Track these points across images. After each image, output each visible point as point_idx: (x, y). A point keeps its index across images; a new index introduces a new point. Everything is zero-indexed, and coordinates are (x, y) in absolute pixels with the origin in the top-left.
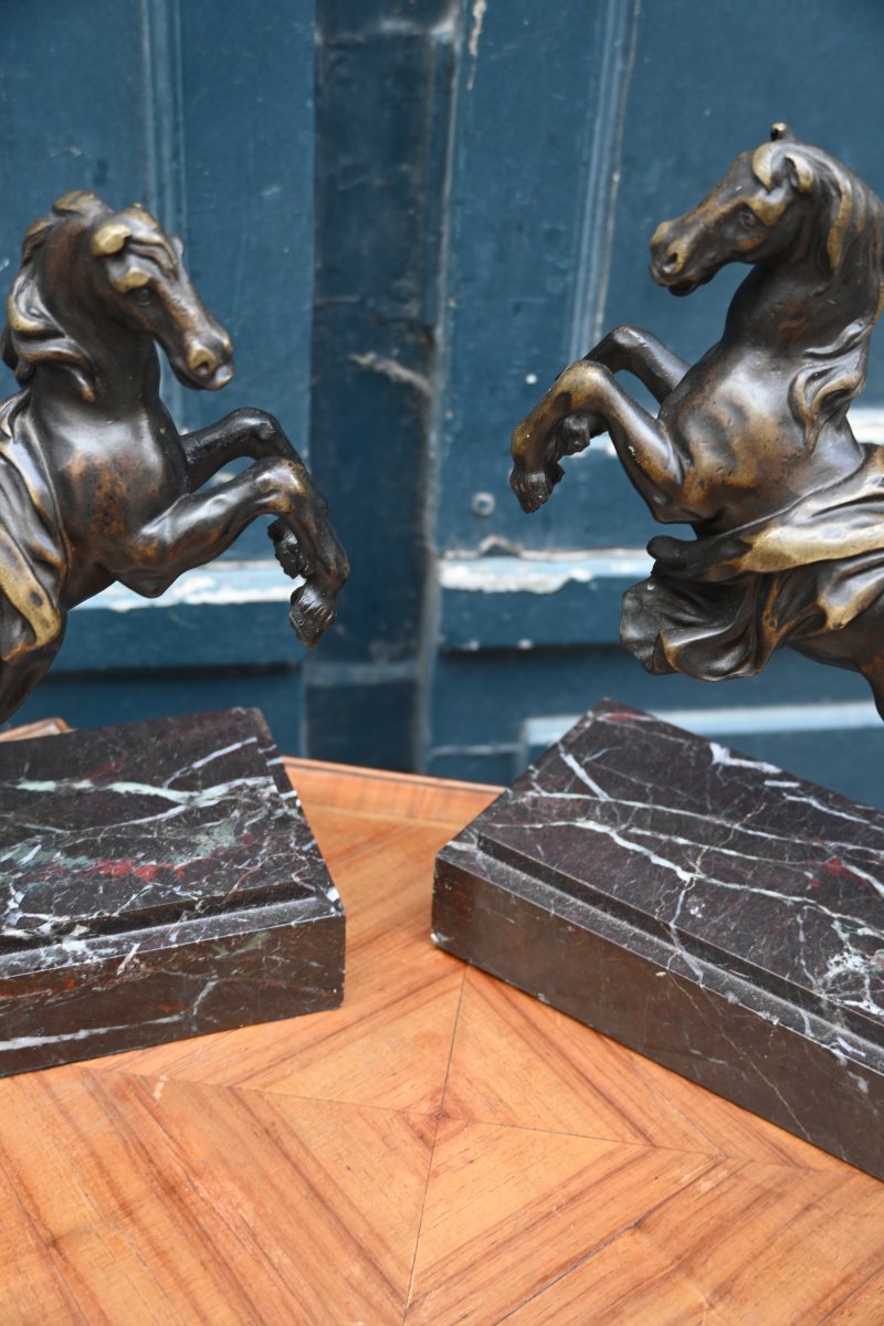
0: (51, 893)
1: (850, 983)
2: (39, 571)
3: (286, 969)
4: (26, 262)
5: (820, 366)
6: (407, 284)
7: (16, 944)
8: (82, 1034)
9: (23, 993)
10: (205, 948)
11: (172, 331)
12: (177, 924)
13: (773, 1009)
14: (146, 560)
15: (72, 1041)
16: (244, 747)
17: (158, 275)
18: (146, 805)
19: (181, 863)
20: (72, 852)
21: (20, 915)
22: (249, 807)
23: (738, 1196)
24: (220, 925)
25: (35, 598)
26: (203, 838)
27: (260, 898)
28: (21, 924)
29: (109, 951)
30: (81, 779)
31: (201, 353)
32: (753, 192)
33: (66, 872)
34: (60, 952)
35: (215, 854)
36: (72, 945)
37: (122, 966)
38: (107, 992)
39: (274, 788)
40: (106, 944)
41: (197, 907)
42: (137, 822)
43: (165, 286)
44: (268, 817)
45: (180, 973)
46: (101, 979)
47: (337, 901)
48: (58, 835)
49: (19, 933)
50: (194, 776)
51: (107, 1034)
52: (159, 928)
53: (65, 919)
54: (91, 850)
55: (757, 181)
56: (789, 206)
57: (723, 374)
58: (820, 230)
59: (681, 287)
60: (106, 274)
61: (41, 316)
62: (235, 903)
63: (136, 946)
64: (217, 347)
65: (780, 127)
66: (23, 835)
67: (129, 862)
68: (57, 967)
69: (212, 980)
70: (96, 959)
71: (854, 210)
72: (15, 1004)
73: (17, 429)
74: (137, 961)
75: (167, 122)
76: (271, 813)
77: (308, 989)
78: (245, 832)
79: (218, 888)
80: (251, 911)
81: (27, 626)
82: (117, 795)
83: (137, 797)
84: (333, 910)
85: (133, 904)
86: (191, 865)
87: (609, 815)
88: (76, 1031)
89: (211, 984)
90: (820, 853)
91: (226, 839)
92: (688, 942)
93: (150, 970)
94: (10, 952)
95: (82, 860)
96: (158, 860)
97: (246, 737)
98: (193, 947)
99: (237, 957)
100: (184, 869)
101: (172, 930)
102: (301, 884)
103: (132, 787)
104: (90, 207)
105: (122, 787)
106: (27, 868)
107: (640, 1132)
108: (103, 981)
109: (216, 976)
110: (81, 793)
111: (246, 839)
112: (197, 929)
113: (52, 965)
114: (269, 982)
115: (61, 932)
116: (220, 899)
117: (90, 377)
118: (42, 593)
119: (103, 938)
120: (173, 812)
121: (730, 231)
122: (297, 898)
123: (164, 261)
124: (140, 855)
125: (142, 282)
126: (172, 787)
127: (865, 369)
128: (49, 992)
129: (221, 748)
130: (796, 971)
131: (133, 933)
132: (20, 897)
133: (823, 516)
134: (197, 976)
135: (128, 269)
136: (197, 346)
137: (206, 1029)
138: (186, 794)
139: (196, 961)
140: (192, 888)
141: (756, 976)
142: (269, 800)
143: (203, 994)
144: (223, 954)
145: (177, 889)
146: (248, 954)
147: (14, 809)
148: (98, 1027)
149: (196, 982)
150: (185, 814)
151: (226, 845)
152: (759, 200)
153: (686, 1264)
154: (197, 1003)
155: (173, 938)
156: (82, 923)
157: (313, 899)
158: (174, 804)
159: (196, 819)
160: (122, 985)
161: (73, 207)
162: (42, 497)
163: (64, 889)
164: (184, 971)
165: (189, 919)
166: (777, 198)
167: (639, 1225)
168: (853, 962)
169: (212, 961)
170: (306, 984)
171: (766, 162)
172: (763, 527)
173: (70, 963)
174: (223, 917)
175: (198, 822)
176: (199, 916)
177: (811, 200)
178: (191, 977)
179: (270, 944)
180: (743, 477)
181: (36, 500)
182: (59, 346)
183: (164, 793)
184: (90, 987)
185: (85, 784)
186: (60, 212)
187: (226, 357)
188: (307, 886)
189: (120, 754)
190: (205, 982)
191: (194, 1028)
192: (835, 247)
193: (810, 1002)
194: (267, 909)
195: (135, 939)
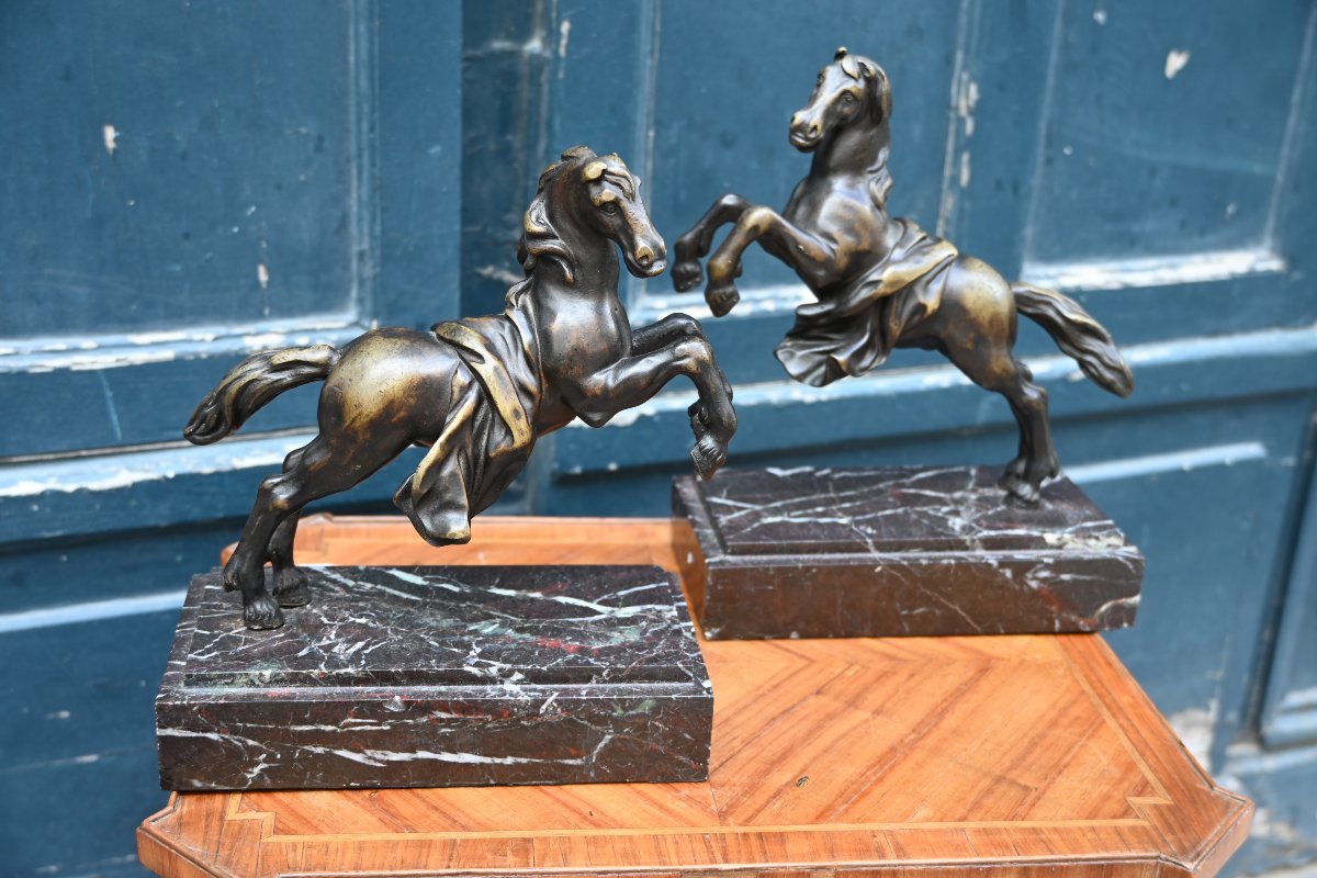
0: (501, 651)
2: (522, 396)
3: (665, 736)
4: (540, 191)
5: (876, 176)
7: (472, 679)
8: (509, 760)
9: (471, 715)
10: (605, 704)
11: (626, 232)
12: (588, 685)
14: (595, 396)
15: (501, 764)
16: (658, 588)
17: (622, 197)
18: (578, 611)
19: (597, 645)
20: (520, 630)
21: (477, 660)
22: (654, 621)
24: (620, 691)
25: (516, 413)
26: (616, 634)
27: (651, 677)
28: (477, 665)
29: (536, 694)
30: (535, 591)
31: (644, 248)
32: (847, 83)
33: (514, 641)
34: (501, 690)
35: (623, 644)
36: (508, 686)
37: (544, 707)
38: (531, 727)
39: (675, 613)
40: (535, 690)
41: (604, 674)
42: (570, 620)
43: (625, 204)
44: (666, 628)
45: (585, 722)
46: (528, 715)
47: (709, 688)
48: (512, 621)
49: (475, 671)
50: (618, 599)
51: (527, 764)
52: (575, 686)
53: (508, 666)
54: (534, 631)
55: (849, 77)
56: (865, 88)
58: (874, 99)
60: (589, 193)
61: (545, 224)
62: (631, 678)
63: (557, 694)
64: (655, 246)
66: (488, 617)
67: (560, 641)
68: (497, 698)
69: (609, 734)
70: (526, 698)
72: (465, 722)
73: (520, 302)
74: (555, 705)
76: (669, 626)
77: (681, 758)
78: (648, 634)
79: (622, 663)
80: (643, 685)
81: (509, 432)
82: (560, 604)
83: (574, 606)
84: (705, 692)
85: (558, 664)
86: (605, 648)
88: (505, 757)
89: (608, 737)
91: (632, 635)
93: (564, 715)
94: (466, 684)
95: (527, 635)
96: (581, 642)
97: (661, 582)
98: (597, 702)
99: (629, 717)
100: (600, 650)
101: (584, 688)
102: (683, 669)
103: (571, 601)
104: (585, 153)
105: (562, 599)
106: (487, 635)
108: (530, 716)
109: (611, 731)
110: (533, 600)
111: (648, 639)
112: (602, 691)
113: (494, 696)
114: (652, 745)
115: (505, 675)
116: (622, 671)
117: (572, 268)
118: (521, 411)
119: (533, 686)
120: (596, 618)
121: (839, 107)
122: (680, 682)
123: (626, 187)
124: (569, 638)
125: (612, 198)
126: (600, 603)
128: (490, 717)
129: (641, 585)
131: (556, 686)
132: (479, 650)
133: (907, 255)
134: (598, 728)
135: (603, 190)
136: (642, 244)
137: (602, 780)
138: (610, 609)
139: (599, 714)
140: (602, 660)
142: (670, 619)
143: (601, 745)
144: (619, 712)
145: (591, 660)
146: (638, 715)
147: (484, 602)
148: (521, 757)
149: (596, 732)
150: (606, 620)
151: (632, 640)
152: (854, 86)
154: (596, 752)
155: (584, 693)
156: (520, 671)
157: (691, 684)
158: (599, 613)
159: (613, 623)
160: (543, 723)
161: (574, 154)
162: (530, 346)
163: (510, 649)
164: (589, 721)
165: (598, 682)
166: (862, 84)
169: (610, 717)
170: (680, 753)
171: (850, 65)
173: (507, 697)
174: (622, 685)
175: (614, 625)
176: (605, 682)
177: (871, 83)
178: (593, 727)
179: (655, 711)
180: (865, 245)
181: (526, 347)
182: (555, 245)
183: (594, 606)
184: (519, 720)
185: (537, 595)
186: (564, 158)
187: (661, 255)
188: (687, 672)
189: (566, 581)
190: (603, 734)
191: (592, 774)
192: (884, 105)
194: (656, 685)
195: (557, 690)
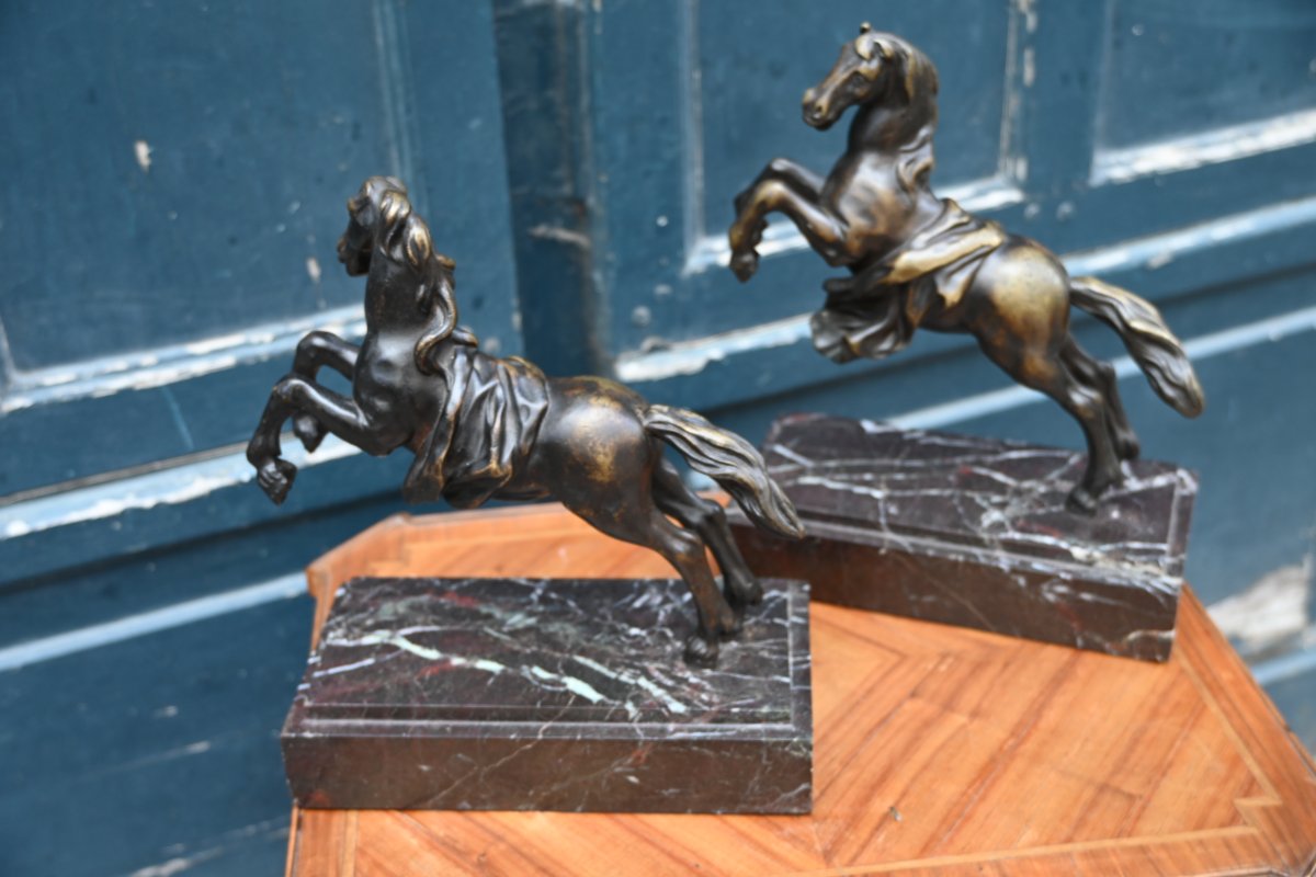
1: (999, 526)
5: (910, 156)
6: (561, 172)
13: (958, 552)
23: (964, 670)
32: (859, 63)
55: (861, 58)
56: (882, 68)
57: (854, 171)
58: (899, 80)
59: (824, 125)
65: (866, 25)
71: (916, 65)
75: (400, 90)
87: (817, 472)
90: (952, 466)
92: (895, 528)
107: (893, 651)
121: (850, 88)
127: (935, 153)
130: (965, 528)
133: (931, 243)
141: (942, 536)
152: (864, 68)
153: (949, 706)
166: (875, 64)
167: (914, 695)
168: (995, 516)
171: (864, 45)
172: (896, 257)
177: (892, 63)
180: (881, 229)
192: (910, 86)
193: (978, 542)
